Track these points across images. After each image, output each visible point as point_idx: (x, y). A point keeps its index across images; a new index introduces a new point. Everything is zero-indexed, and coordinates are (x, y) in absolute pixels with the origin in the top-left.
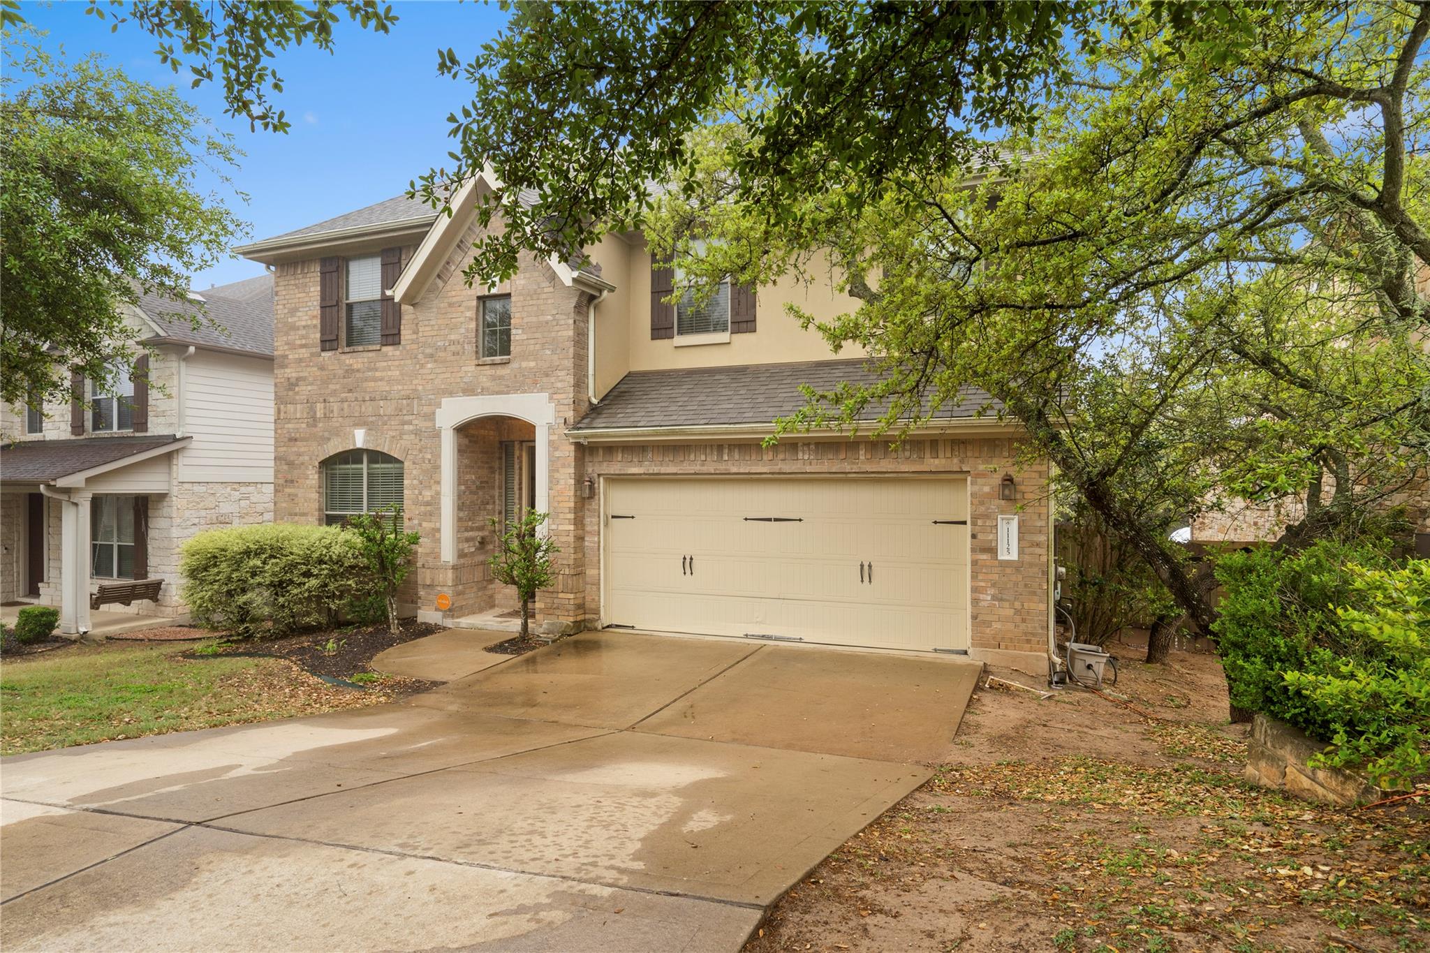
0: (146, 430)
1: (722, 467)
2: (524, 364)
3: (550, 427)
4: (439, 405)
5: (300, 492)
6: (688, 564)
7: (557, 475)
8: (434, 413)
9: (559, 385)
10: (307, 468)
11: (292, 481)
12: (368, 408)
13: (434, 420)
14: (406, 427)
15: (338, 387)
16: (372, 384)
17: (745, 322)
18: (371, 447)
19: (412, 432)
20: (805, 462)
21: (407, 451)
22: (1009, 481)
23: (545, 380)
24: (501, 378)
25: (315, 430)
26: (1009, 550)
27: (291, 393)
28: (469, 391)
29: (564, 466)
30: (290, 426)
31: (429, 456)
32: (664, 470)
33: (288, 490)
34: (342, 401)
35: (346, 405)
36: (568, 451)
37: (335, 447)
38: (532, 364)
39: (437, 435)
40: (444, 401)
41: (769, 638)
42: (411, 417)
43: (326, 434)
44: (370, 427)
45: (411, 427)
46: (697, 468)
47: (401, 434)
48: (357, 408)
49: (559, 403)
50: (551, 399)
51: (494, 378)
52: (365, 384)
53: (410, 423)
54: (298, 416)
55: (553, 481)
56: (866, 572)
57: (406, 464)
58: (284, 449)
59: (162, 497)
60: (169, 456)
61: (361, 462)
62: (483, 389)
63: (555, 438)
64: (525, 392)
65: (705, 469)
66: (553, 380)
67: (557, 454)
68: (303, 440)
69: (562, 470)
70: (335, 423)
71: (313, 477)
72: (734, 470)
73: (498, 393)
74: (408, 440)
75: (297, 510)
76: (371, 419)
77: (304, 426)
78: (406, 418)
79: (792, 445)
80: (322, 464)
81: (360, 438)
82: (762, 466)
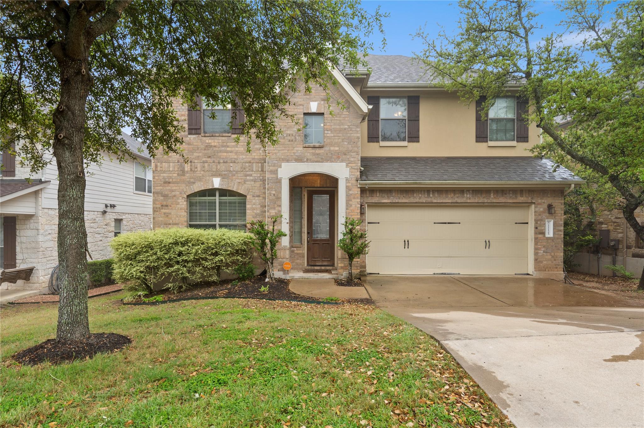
0: (14, 176)
1: (429, 200)
2: (332, 148)
3: (347, 179)
4: (280, 167)
5: (173, 212)
6: (407, 244)
7: (350, 203)
8: (277, 170)
9: (352, 159)
10: (178, 199)
11: (167, 206)
12: (222, 167)
13: (277, 174)
14: (248, 178)
15: (200, 154)
16: (225, 154)
17: (414, 137)
18: (224, 187)
19: (252, 180)
20: (468, 198)
21: (248, 190)
22: (550, 207)
23: (344, 156)
24: (318, 154)
25: (183, 177)
26: (550, 233)
27: (165, 157)
28: (299, 160)
29: (354, 198)
30: (165, 175)
31: (274, 192)
32: (400, 201)
33: (163, 211)
34: (204, 162)
35: (206, 165)
36: (357, 191)
37: (198, 187)
38: (337, 149)
39: (279, 181)
40: (283, 164)
41: (445, 274)
42: (251, 173)
43: (192, 180)
44: (223, 177)
45: (251, 178)
46: (417, 200)
47: (245, 181)
48: (214, 166)
49: (352, 168)
50: (347, 166)
51: (314, 154)
52: (219, 154)
53: (251, 175)
54: (171, 169)
55: (348, 205)
56: (488, 244)
57: (248, 197)
58: (161, 188)
59: (28, 217)
60: (36, 193)
61: (215, 196)
62: (307, 159)
63: (350, 184)
64: (332, 162)
65: (421, 201)
66: (348, 157)
67: (351, 192)
68: (174, 183)
69: (353, 200)
70: (199, 174)
71: (183, 204)
72: (435, 201)
73: (316, 162)
74: (249, 185)
75: (171, 222)
76: (224, 173)
77: (176, 175)
78: (248, 173)
79: (461, 191)
80: (188, 196)
81: (217, 183)
82: (448, 200)
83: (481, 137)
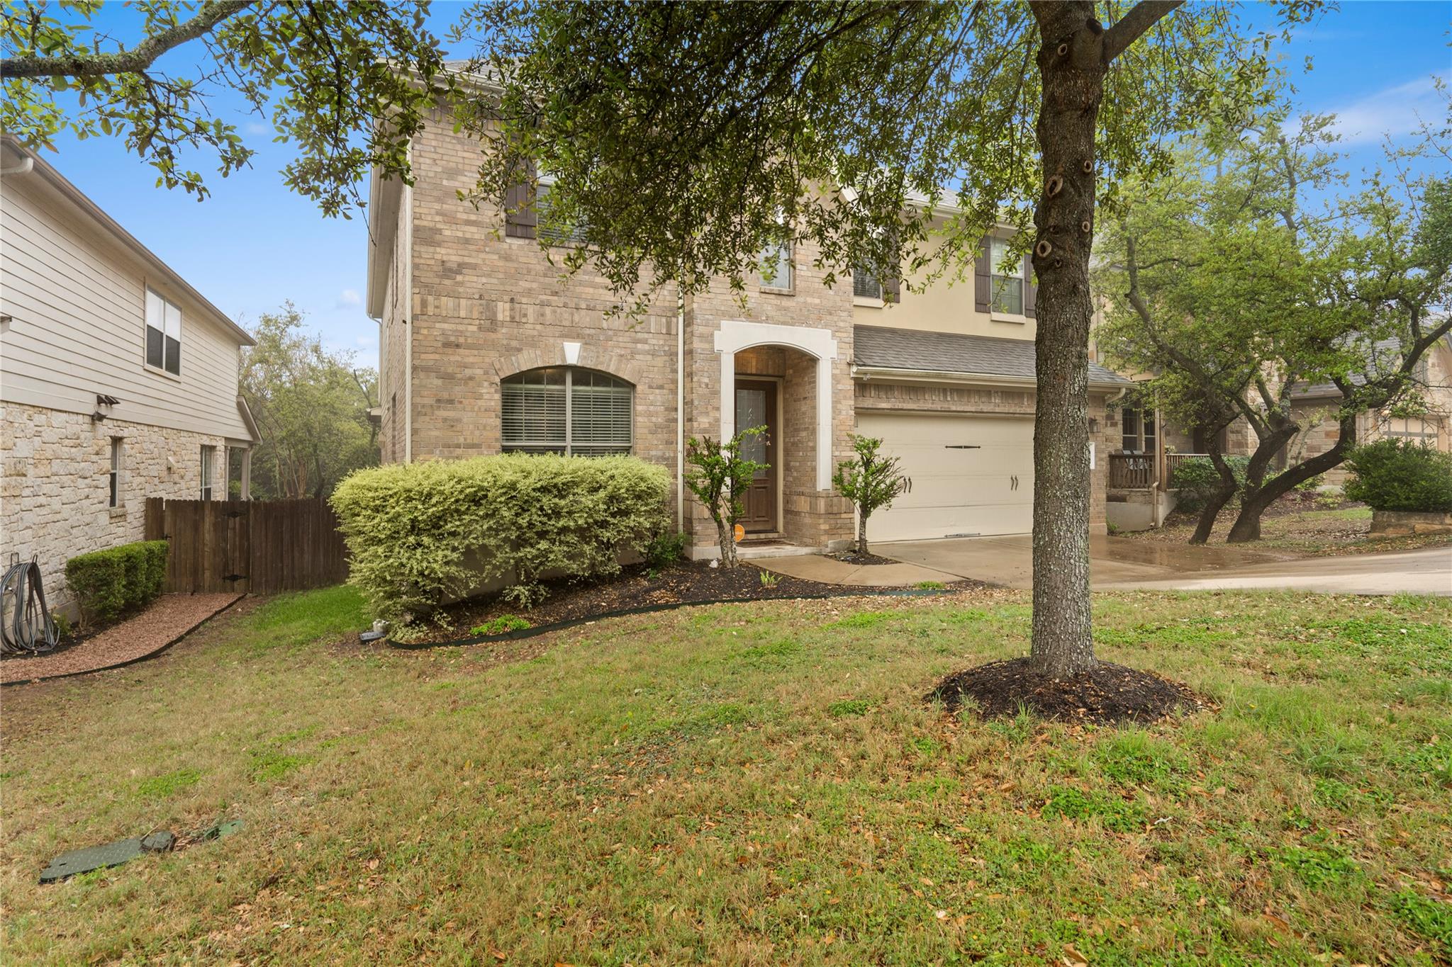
1: (946, 406)
2: (809, 300)
3: (833, 362)
4: (718, 327)
5: (467, 417)
6: (908, 484)
7: (839, 406)
8: (712, 335)
9: (842, 324)
10: (480, 385)
11: (451, 402)
12: (583, 318)
13: (712, 342)
14: (639, 346)
15: (535, 285)
16: (591, 290)
18: (589, 364)
19: (648, 353)
20: (996, 405)
21: (640, 372)
23: (829, 317)
24: (786, 309)
25: (493, 336)
26: (1091, 463)
27: (447, 282)
28: (752, 316)
29: (845, 398)
30: (446, 326)
31: (706, 380)
32: (906, 406)
33: (442, 413)
34: (542, 304)
35: (548, 310)
36: (849, 386)
37: (527, 361)
38: (817, 301)
39: (716, 358)
40: (725, 324)
41: (960, 536)
42: (646, 336)
43: (514, 343)
44: (587, 341)
45: (647, 347)
46: (929, 406)
47: (633, 353)
48: (566, 316)
49: (841, 341)
50: (833, 336)
51: (779, 308)
52: (579, 289)
53: (645, 342)
54: (463, 314)
55: (836, 411)
56: (1014, 483)
57: (639, 388)
58: (437, 357)
61: (563, 382)
62: (767, 318)
63: (837, 372)
64: (809, 326)
65: (934, 407)
66: (836, 318)
67: (840, 387)
68: (469, 347)
69: (844, 402)
70: (530, 329)
71: (493, 399)
72: (954, 408)
73: (784, 323)
74: (641, 361)
75: (462, 440)
76: (588, 332)
77: (474, 328)
78: (639, 336)
79: (986, 391)
80: (503, 381)
81: (573, 353)
82: (970, 406)
83: (982, 305)
